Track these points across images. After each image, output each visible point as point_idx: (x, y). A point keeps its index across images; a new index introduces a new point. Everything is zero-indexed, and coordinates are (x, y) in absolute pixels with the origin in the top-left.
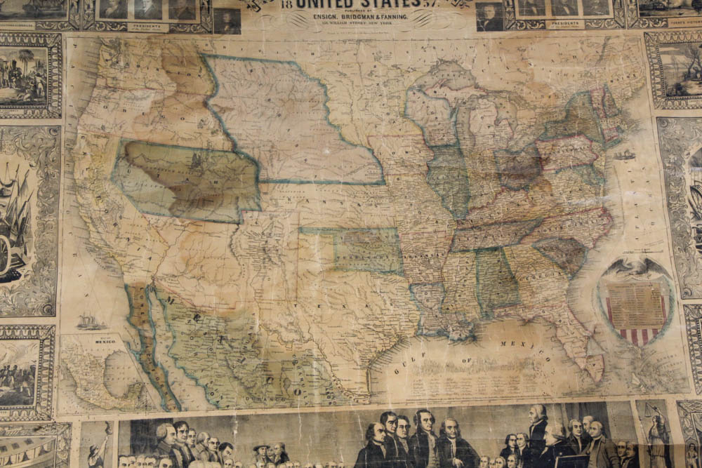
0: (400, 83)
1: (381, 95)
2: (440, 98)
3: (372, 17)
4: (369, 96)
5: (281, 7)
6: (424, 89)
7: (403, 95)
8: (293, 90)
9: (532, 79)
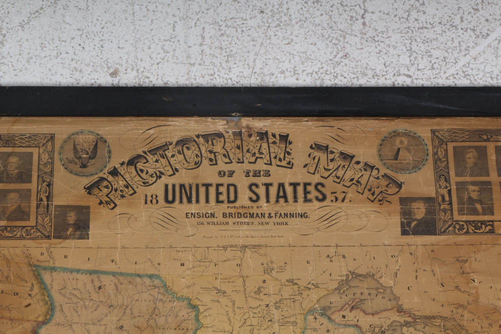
0: (297, 304)
1: (271, 321)
2: (349, 326)
3: (263, 215)
4: (255, 322)
5: (143, 202)
6: (328, 313)
7: (300, 320)
8: (154, 313)
9: (476, 300)
